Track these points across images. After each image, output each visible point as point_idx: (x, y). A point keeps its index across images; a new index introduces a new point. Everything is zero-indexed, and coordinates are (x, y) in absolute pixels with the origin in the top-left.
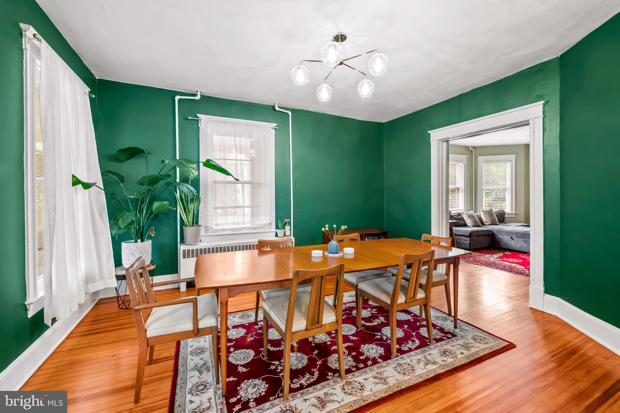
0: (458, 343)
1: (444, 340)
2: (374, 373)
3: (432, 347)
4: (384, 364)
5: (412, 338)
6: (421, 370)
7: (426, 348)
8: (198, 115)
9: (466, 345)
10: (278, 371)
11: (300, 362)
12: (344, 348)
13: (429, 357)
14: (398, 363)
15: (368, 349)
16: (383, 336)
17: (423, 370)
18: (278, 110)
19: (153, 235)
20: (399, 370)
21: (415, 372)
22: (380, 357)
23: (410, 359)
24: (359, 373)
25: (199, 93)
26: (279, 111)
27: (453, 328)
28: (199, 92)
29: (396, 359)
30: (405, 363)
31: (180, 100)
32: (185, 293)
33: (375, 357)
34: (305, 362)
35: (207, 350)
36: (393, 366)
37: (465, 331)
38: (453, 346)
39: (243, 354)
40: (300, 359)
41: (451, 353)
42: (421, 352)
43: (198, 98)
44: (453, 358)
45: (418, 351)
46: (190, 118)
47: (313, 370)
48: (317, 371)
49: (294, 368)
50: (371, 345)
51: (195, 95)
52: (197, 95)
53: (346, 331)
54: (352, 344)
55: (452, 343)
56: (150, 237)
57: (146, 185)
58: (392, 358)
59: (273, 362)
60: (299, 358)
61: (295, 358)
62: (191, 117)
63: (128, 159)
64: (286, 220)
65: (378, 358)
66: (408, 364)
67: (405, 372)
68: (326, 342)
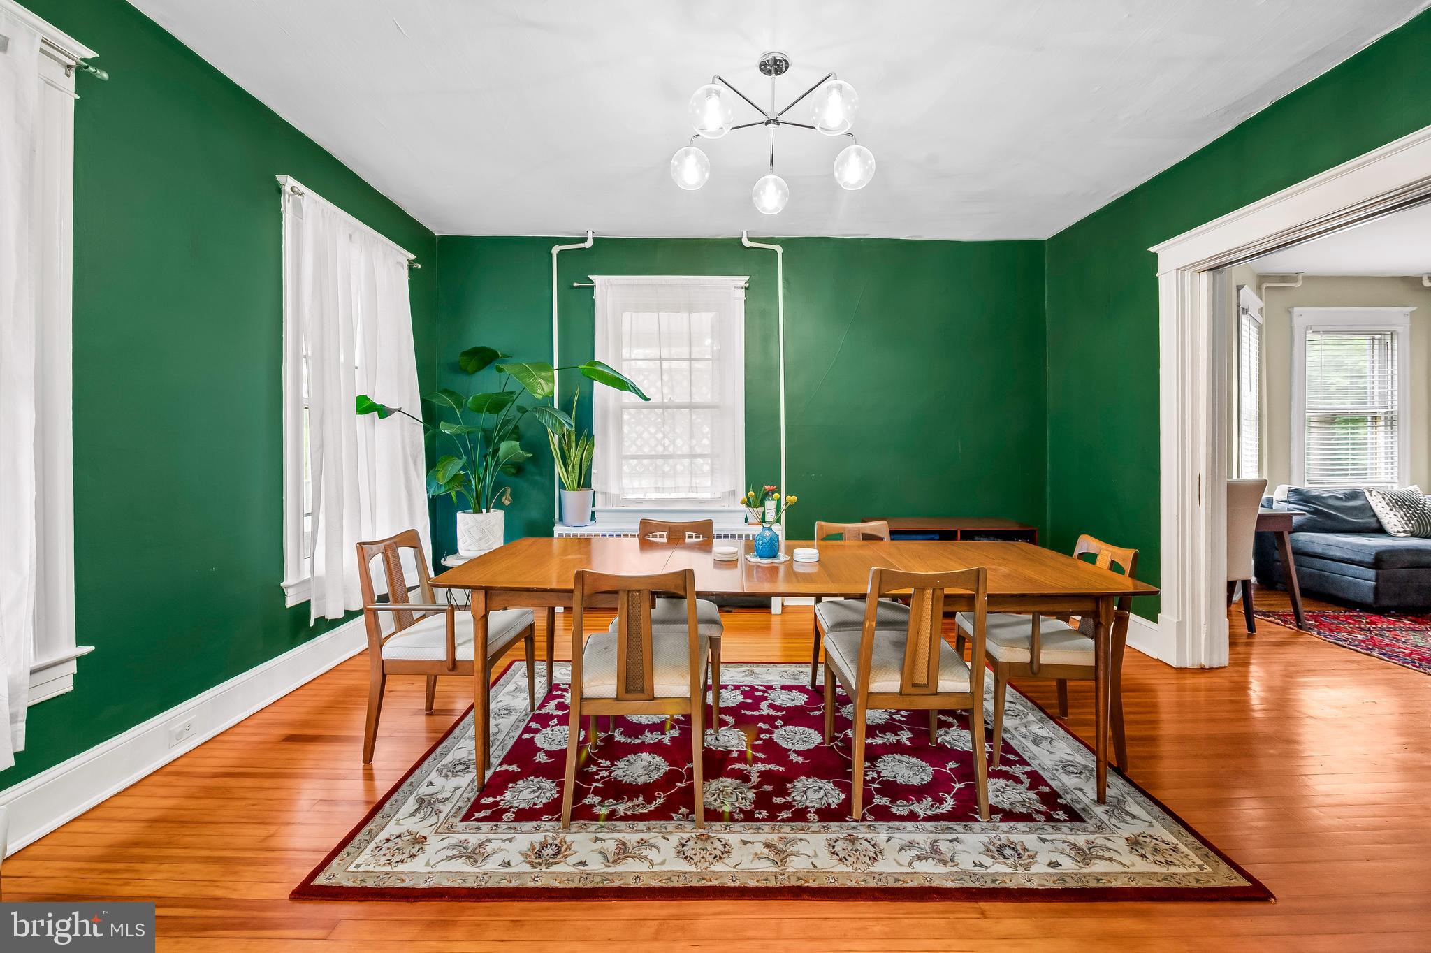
0: (1071, 838)
1: (1034, 820)
2: (773, 837)
3: (977, 826)
4: (816, 826)
5: (940, 794)
6: (896, 864)
7: (958, 826)
8: (591, 277)
9: (1089, 849)
10: (596, 777)
11: (647, 774)
12: (758, 772)
13: (944, 846)
14: (850, 835)
15: (809, 788)
16: (870, 771)
17: (899, 867)
18: (748, 246)
19: (507, 503)
20: (837, 849)
21: (875, 864)
22: (818, 811)
23: (888, 835)
24: (743, 826)
25: (590, 236)
26: (751, 248)
27: (1093, 800)
28: (590, 233)
29: (854, 824)
30: (866, 840)
31: (560, 253)
32: (562, 615)
33: (807, 807)
34: (656, 777)
35: (516, 713)
36: (834, 836)
37: (1124, 815)
38: (1044, 840)
39: (564, 733)
40: (652, 768)
41: (1019, 854)
42: (933, 829)
43: (589, 244)
44: (1015, 867)
45: (928, 825)
46: (575, 284)
47: (658, 794)
48: (664, 797)
49: (628, 780)
50: (825, 781)
51: (584, 240)
52: (587, 238)
53: (794, 741)
54: (781, 769)
55: (1049, 834)
56: (499, 506)
57: (486, 411)
58: (847, 821)
59: (600, 761)
60: (653, 765)
61: (645, 763)
62: (577, 283)
63: (479, 369)
64: (768, 487)
65: (812, 810)
66: (872, 843)
67: (849, 855)
68: (731, 751)
